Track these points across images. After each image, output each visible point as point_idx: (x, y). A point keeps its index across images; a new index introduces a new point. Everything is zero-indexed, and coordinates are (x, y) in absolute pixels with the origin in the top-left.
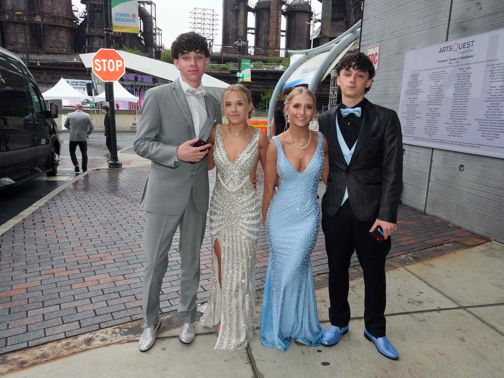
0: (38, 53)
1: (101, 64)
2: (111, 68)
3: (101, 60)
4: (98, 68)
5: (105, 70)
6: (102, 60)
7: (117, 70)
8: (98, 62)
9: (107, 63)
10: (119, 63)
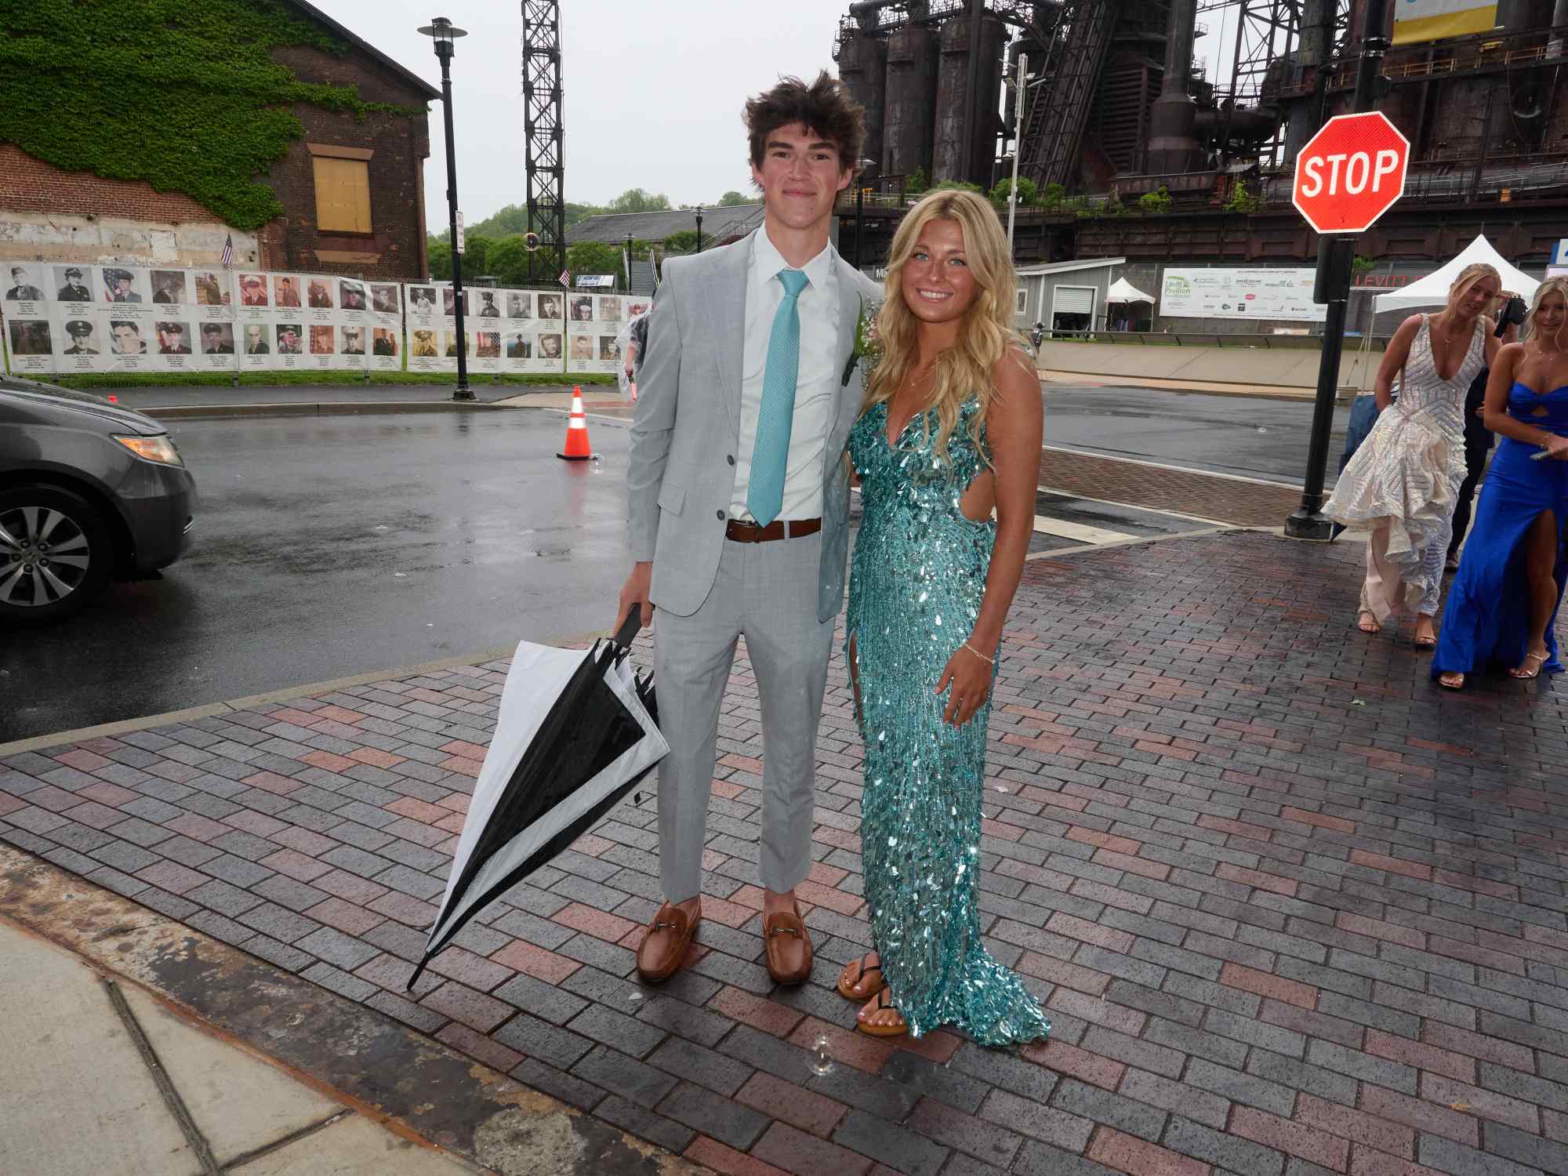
0: (1518, 163)
1: (1325, 171)
2: (1356, 183)
3: (1324, 159)
4: (1312, 184)
5: (1332, 191)
6: (1330, 158)
7: (1376, 188)
8: (1315, 167)
9: (1343, 165)
10: (1387, 162)
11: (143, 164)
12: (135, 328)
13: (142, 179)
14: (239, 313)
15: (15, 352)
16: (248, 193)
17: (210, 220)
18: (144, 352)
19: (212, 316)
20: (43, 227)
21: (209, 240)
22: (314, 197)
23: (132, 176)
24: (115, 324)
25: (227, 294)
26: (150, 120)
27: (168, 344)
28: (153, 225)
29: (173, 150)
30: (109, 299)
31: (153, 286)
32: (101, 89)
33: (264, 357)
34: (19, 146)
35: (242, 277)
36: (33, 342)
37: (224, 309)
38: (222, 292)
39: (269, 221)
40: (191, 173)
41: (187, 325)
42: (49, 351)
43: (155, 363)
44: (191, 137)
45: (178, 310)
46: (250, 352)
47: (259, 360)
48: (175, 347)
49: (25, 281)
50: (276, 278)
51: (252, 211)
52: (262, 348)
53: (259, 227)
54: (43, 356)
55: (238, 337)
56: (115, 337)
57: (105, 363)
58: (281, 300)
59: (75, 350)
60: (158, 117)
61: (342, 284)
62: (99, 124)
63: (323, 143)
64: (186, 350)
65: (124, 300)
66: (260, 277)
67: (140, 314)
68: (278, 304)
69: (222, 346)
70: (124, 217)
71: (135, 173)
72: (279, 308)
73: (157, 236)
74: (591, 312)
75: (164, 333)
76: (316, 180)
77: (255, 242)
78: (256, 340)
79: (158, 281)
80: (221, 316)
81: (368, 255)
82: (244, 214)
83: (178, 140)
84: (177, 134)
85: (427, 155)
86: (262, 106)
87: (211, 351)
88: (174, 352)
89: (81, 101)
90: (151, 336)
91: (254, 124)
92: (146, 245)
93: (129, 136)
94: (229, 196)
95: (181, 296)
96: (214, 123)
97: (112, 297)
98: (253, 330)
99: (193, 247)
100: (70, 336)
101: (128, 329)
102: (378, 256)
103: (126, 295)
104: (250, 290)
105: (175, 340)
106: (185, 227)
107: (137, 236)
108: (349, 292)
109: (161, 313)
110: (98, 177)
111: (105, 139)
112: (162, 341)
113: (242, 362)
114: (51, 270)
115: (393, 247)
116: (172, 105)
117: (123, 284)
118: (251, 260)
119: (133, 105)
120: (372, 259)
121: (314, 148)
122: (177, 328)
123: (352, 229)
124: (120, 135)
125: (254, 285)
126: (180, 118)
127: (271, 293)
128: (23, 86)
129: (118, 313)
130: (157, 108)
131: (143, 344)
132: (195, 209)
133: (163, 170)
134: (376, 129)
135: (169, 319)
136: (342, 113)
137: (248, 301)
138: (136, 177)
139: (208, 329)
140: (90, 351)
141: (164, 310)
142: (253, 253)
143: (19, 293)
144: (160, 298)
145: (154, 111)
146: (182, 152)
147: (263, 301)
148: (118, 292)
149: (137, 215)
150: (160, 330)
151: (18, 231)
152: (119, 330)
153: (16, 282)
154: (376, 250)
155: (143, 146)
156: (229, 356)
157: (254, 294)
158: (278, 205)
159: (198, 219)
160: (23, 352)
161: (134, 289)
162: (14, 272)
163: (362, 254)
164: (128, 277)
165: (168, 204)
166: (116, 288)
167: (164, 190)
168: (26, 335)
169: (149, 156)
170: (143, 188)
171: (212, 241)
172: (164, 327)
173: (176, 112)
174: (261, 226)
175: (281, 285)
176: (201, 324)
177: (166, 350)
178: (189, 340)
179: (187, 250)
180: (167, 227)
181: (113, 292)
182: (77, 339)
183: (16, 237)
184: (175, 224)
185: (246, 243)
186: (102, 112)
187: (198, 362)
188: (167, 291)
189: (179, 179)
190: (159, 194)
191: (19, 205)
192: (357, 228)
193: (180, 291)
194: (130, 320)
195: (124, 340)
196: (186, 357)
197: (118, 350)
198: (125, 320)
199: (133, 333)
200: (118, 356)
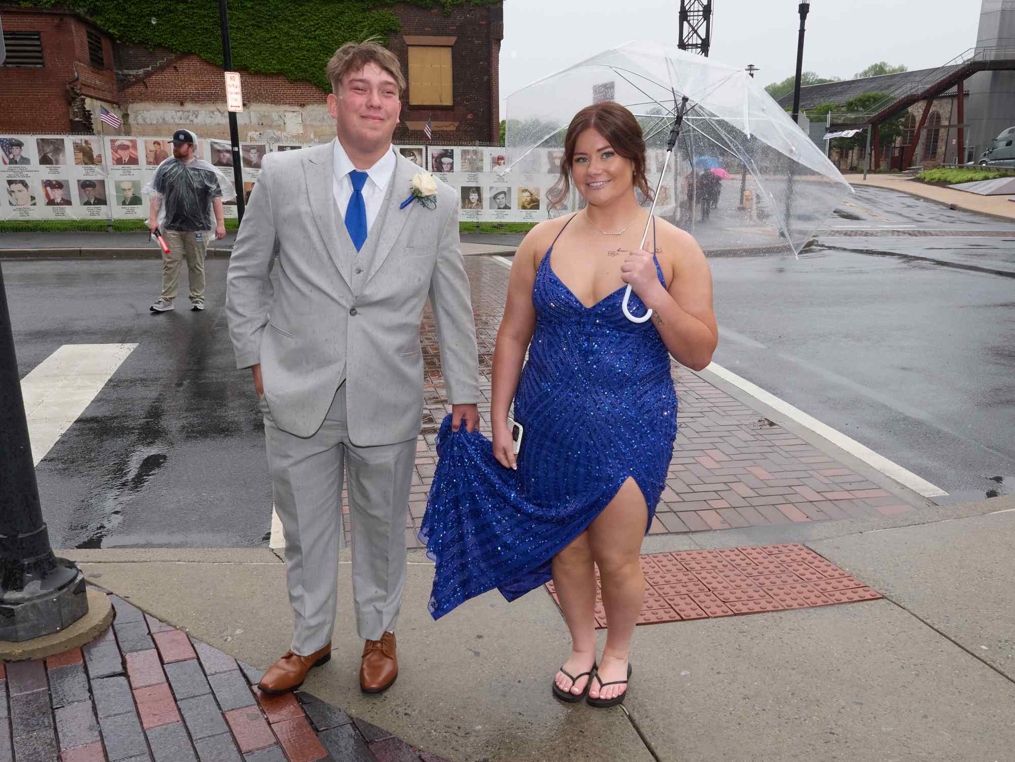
11: (280, 62)
12: (25, 185)
13: (279, 74)
14: (110, 171)
18: (34, 204)
19: (87, 174)
20: (213, 112)
21: (326, 117)
23: (272, 71)
24: (10, 182)
25: (100, 156)
26: (285, 27)
27: (52, 198)
28: (287, 107)
29: (302, 49)
30: (5, 163)
31: (39, 151)
32: (252, 8)
33: (137, 208)
34: (198, 56)
35: (113, 141)
37: (97, 168)
38: (95, 154)
40: (313, 66)
41: (67, 182)
43: (41, 213)
44: (315, 38)
45: (59, 170)
46: (124, 203)
47: (133, 210)
48: (58, 200)
50: (146, 142)
52: (136, 201)
55: (111, 192)
56: (11, 192)
58: (152, 160)
60: (292, 25)
61: (212, 145)
62: (251, 35)
63: (416, 34)
64: (68, 202)
65: (16, 163)
66: (131, 141)
67: (29, 174)
68: (149, 163)
69: (96, 199)
70: (267, 102)
71: (274, 69)
72: (151, 167)
73: (289, 115)
74: (452, 164)
75: (48, 188)
76: (410, 65)
78: (130, 194)
79: (43, 147)
80: (95, 174)
81: (448, 123)
83: (305, 42)
84: (306, 37)
85: (501, 37)
86: (370, 10)
87: (87, 203)
88: (58, 204)
89: (239, 18)
91: (362, 24)
92: (281, 123)
93: (272, 41)
95: (61, 157)
96: (332, 26)
97: (7, 161)
98: (126, 186)
99: (314, 123)
101: (20, 186)
102: (457, 124)
103: (18, 159)
104: (119, 151)
105: (57, 195)
106: (309, 108)
107: (275, 116)
108: (219, 151)
109: (46, 173)
110: (250, 74)
111: (254, 44)
112: (47, 195)
113: (115, 211)
115: (469, 116)
116: (303, 15)
117: (15, 150)
119: (275, 17)
120: (449, 126)
121: (409, 39)
122: (59, 185)
123: (437, 103)
124: (265, 41)
125: (124, 147)
126: (307, 24)
127: (141, 154)
128: (203, 12)
129: (12, 173)
130: (290, 18)
131: (33, 198)
132: (317, 94)
133: (293, 65)
134: (459, 18)
135: (53, 177)
136: (432, 8)
137: (119, 161)
138: (275, 72)
139: (84, 185)
141: (48, 170)
144: (44, 160)
145: (289, 21)
146: (308, 51)
147: (134, 161)
148: (11, 156)
149: (276, 100)
150: (45, 187)
151: (196, 117)
152: (14, 187)
154: (454, 119)
155: (280, 48)
156: (102, 207)
157: (125, 155)
159: (319, 101)
161: (24, 154)
163: (443, 123)
164: (20, 145)
165: (299, 91)
166: (10, 153)
167: (296, 81)
169: (284, 55)
170: (280, 81)
172: (48, 184)
173: (305, 20)
175: (152, 147)
176: (79, 181)
177: (51, 202)
178: (69, 194)
179: (312, 126)
180: (297, 108)
181: (7, 156)
183: (195, 121)
184: (302, 105)
186: (253, 25)
187: (77, 212)
188: (50, 155)
189: (305, 71)
190: (291, 83)
191: (198, 97)
192: (441, 102)
193: (61, 155)
194: (22, 179)
195: (18, 195)
196: (67, 208)
197: (14, 203)
198: (18, 179)
199: (25, 189)
200: (15, 208)
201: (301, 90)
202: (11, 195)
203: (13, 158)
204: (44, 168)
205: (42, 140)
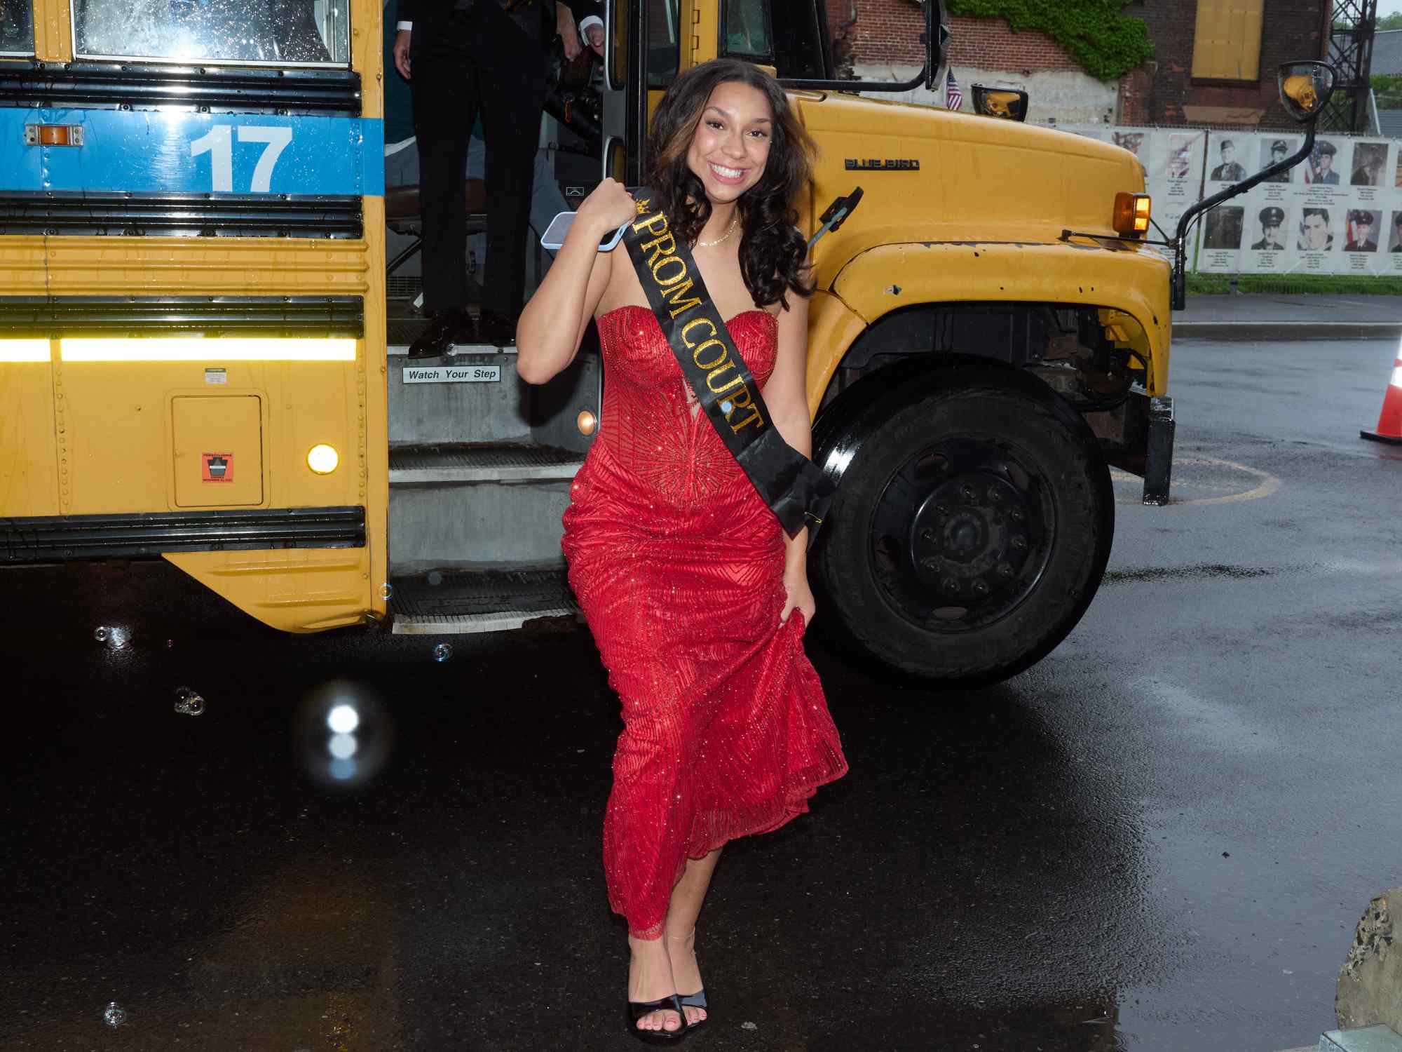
12: (1324, 214)
13: (1006, 18)
15: (1206, 246)
16: (1119, 29)
17: (1065, 67)
18: (1329, 249)
21: (1061, 95)
22: (1193, 32)
23: (992, 12)
24: (1307, 212)
27: (1355, 238)
28: (1002, 75)
30: (1307, 181)
31: (1355, 162)
36: (1226, 233)
39: (1135, 67)
41: (1380, 213)
42: (1237, 245)
43: (1337, 263)
48: (1361, 244)
49: (1232, 156)
51: (1119, 53)
53: (1121, 76)
54: (1231, 252)
56: (1304, 228)
57: (1287, 263)
59: (1262, 245)
65: (1322, 181)
67: (1335, 199)
70: (972, 65)
71: (995, 8)
75: (1354, 223)
76: (1200, 8)
77: (1115, 95)
82: (1108, 58)
88: (1360, 249)
90: (1338, 226)
94: (1095, 34)
97: (1311, 177)
99: (1042, 104)
100: (1260, 225)
101: (1319, 218)
102: (1262, 113)
103: (1325, 175)
105: (1362, 234)
106: (1037, 77)
112: (1350, 234)
114: (1259, 145)
117: (1325, 160)
118: (1106, 121)
122: (1368, 218)
123: (1232, 75)
129: (1313, 197)
131: (1330, 238)
132: (1052, 54)
135: (1362, 206)
138: (996, 13)
140: (1278, 247)
142: (1110, 110)
143: (1224, 173)
144: (1358, 178)
148: (1318, 170)
149: (986, 63)
150: (1350, 221)
153: (1224, 158)
154: (1259, 105)
158: (1150, 45)
159: (1053, 67)
160: (1214, 247)
161: (1334, 167)
162: (1223, 146)
163: (1240, 111)
164: (1332, 152)
165: (1024, 48)
166: (1318, 165)
167: (1022, 29)
168: (1221, 224)
170: (998, 29)
171: (1065, 95)
174: (1124, 74)
176: (1394, 213)
177: (1352, 246)
178: (1376, 234)
180: (1017, 77)
181: (1313, 169)
182: (1267, 231)
184: (1026, 73)
185: (1107, 96)
188: (1367, 170)
189: (1043, 13)
190: (1014, 33)
191: (864, 53)
192: (1240, 75)
193: (1380, 170)
194: (1324, 207)
195: (1313, 232)
196: (1369, 254)
197: (1304, 246)
198: (1319, 207)
199: (1325, 224)
200: (1303, 253)
201: (1028, 46)
202: (1303, 232)
203: (1320, 174)
204: (1355, 190)
205: (1361, 144)
